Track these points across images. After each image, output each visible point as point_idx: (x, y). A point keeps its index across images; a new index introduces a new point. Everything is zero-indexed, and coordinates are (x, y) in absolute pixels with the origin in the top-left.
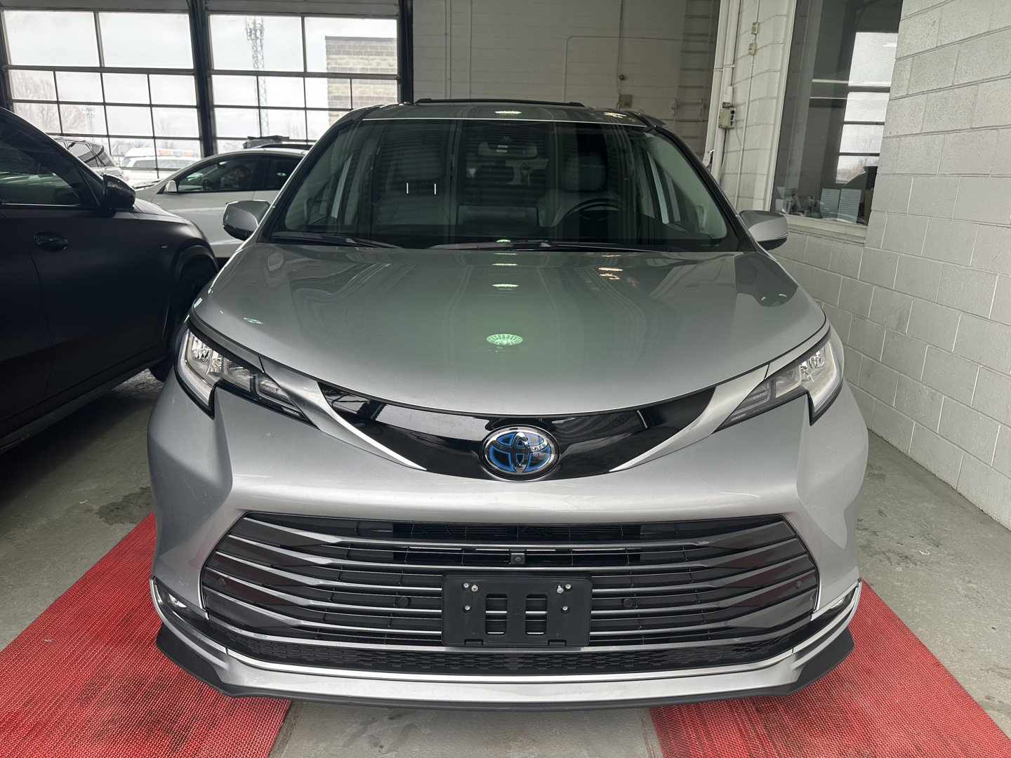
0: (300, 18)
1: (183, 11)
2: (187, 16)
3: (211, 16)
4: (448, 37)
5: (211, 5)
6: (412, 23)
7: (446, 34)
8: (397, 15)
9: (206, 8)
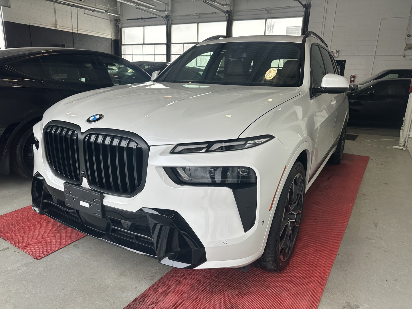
0: (265, 20)
1: (225, 21)
2: (226, 23)
3: (234, 22)
4: (324, 23)
5: (234, 18)
6: (309, 18)
7: (323, 22)
8: (303, 16)
9: (233, 19)
